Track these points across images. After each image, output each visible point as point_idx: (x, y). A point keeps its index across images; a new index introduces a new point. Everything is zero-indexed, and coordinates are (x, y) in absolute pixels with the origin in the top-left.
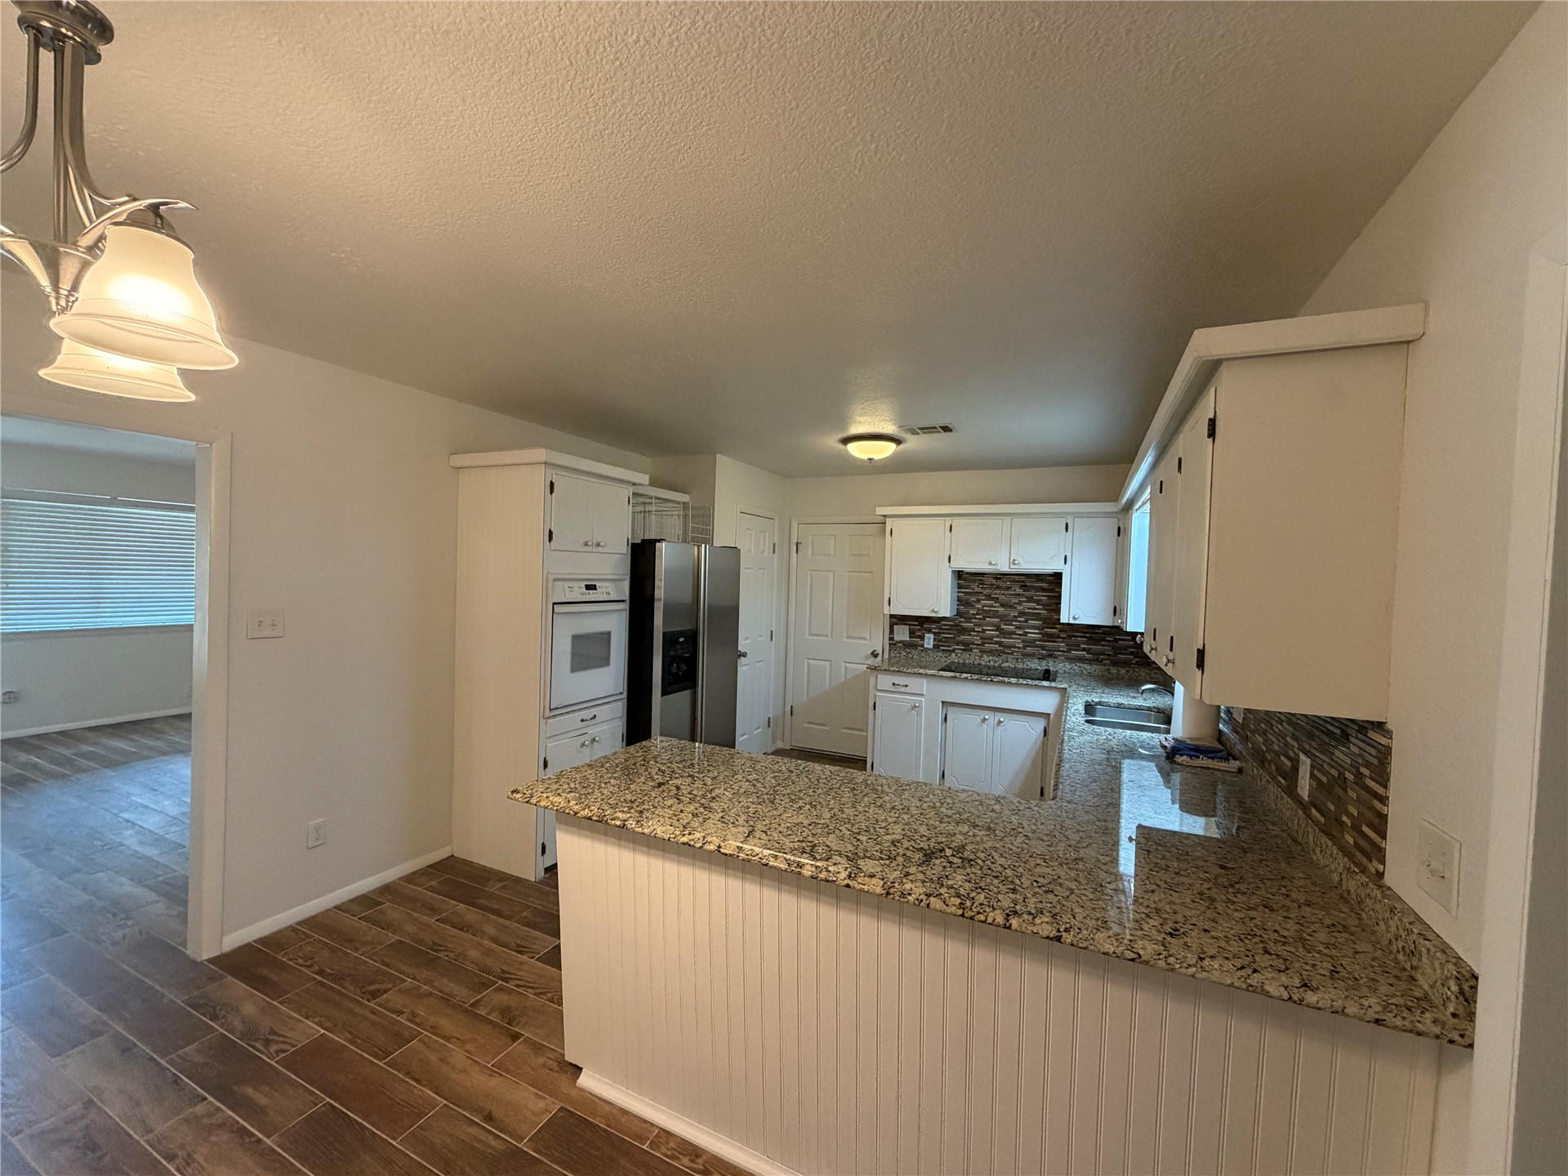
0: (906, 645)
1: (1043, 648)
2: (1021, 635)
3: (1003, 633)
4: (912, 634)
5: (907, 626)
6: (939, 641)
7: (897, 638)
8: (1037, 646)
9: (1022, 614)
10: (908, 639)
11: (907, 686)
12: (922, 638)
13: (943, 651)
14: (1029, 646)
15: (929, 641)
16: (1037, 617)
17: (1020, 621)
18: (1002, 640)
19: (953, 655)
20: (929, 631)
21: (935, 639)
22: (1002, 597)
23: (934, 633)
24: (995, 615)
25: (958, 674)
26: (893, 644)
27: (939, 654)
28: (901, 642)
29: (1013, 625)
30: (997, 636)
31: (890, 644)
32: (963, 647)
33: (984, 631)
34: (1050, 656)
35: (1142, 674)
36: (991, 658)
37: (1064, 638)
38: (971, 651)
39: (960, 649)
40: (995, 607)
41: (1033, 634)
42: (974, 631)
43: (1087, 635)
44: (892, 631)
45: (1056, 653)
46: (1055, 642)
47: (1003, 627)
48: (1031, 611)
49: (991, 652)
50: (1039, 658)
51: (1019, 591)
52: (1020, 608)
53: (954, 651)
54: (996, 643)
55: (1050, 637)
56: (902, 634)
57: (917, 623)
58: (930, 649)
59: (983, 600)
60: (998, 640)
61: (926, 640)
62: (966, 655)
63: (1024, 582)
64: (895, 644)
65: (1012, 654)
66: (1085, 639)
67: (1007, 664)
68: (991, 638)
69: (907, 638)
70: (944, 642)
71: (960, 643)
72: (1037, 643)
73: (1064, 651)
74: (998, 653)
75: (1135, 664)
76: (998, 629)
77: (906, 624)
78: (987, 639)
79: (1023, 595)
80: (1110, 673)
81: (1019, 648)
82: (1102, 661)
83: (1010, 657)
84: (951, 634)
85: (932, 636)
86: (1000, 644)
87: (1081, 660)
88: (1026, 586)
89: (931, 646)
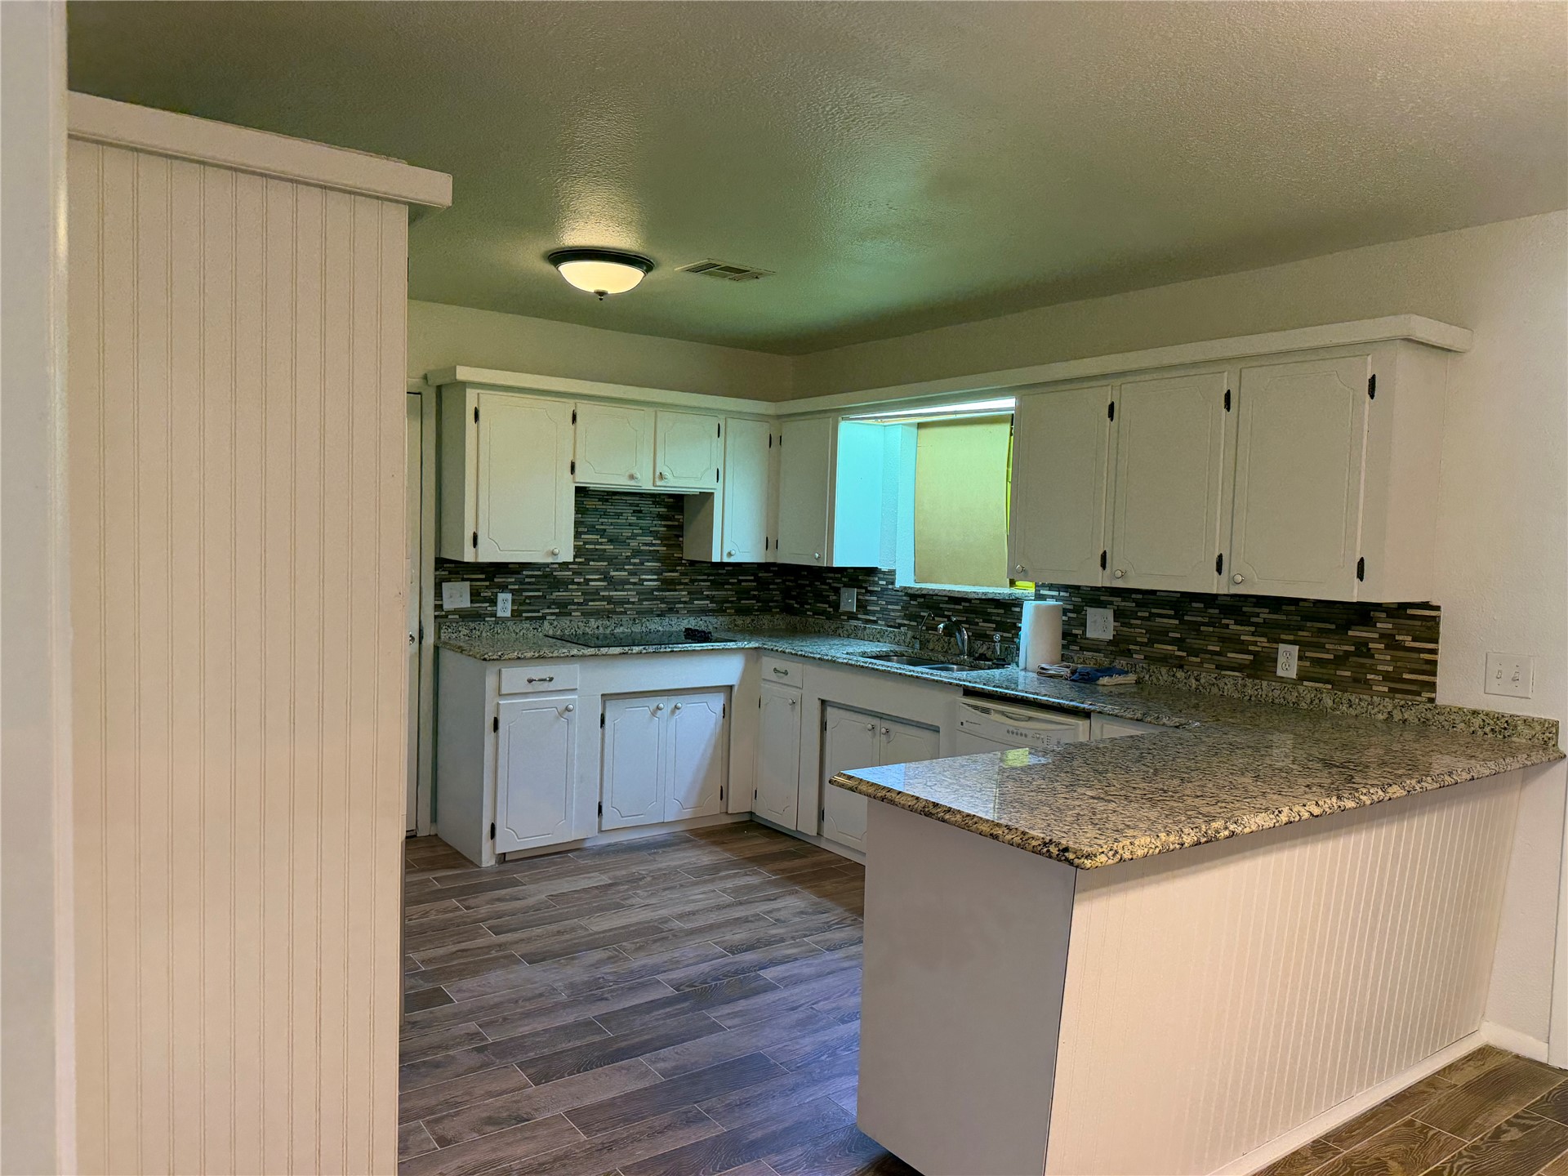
0: (465, 616)
1: (662, 600)
2: (635, 584)
3: (612, 583)
4: (475, 595)
5: (468, 584)
6: (520, 604)
7: (448, 605)
8: (655, 599)
9: (637, 553)
10: (468, 605)
11: (551, 679)
12: (493, 602)
13: (527, 618)
14: (646, 600)
15: (505, 604)
16: (655, 556)
17: (634, 564)
18: (611, 593)
19: (546, 623)
20: (504, 588)
21: (513, 602)
22: (610, 530)
23: (513, 592)
24: (601, 556)
25: (626, 648)
26: (442, 617)
27: (525, 626)
28: (455, 612)
29: (625, 570)
30: (605, 589)
31: (436, 617)
32: (557, 611)
33: (587, 581)
34: (671, 610)
35: (766, 622)
36: (600, 622)
37: (686, 584)
38: (570, 614)
39: (552, 614)
40: (601, 544)
41: (651, 582)
42: (573, 583)
43: (711, 578)
44: (438, 594)
45: (677, 606)
46: (675, 590)
47: (612, 573)
48: (647, 548)
49: (597, 614)
50: (658, 616)
51: (633, 519)
52: (634, 544)
53: (543, 618)
54: (604, 598)
55: (668, 584)
56: (458, 596)
57: (483, 576)
58: (504, 620)
59: (585, 533)
60: (607, 594)
61: (500, 604)
62: (565, 622)
63: (637, 505)
64: (446, 616)
65: (625, 613)
66: (709, 584)
67: (621, 628)
68: (597, 591)
69: (465, 603)
70: (529, 604)
71: (554, 603)
72: (655, 593)
73: (685, 602)
74: (607, 615)
75: (757, 610)
76: (606, 577)
77: (464, 580)
78: (591, 594)
79: (636, 525)
80: (736, 625)
81: (633, 603)
82: (725, 611)
83: (625, 618)
84: (538, 590)
85: (509, 596)
86: (609, 600)
87: (704, 612)
88: (640, 512)
89: (508, 614)
